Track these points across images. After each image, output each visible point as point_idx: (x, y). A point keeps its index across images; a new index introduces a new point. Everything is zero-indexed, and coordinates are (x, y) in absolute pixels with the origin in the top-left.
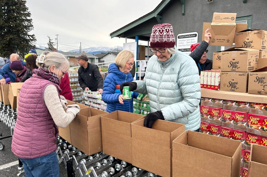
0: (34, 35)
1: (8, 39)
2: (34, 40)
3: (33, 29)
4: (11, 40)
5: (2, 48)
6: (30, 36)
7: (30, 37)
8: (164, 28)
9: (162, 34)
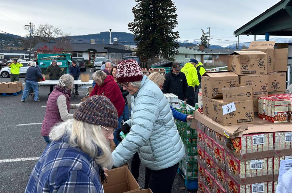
0: (177, 32)
1: (151, 39)
2: (177, 37)
3: (177, 25)
4: (154, 40)
5: (146, 48)
6: (174, 33)
7: (174, 35)
8: (125, 64)
9: (123, 70)
